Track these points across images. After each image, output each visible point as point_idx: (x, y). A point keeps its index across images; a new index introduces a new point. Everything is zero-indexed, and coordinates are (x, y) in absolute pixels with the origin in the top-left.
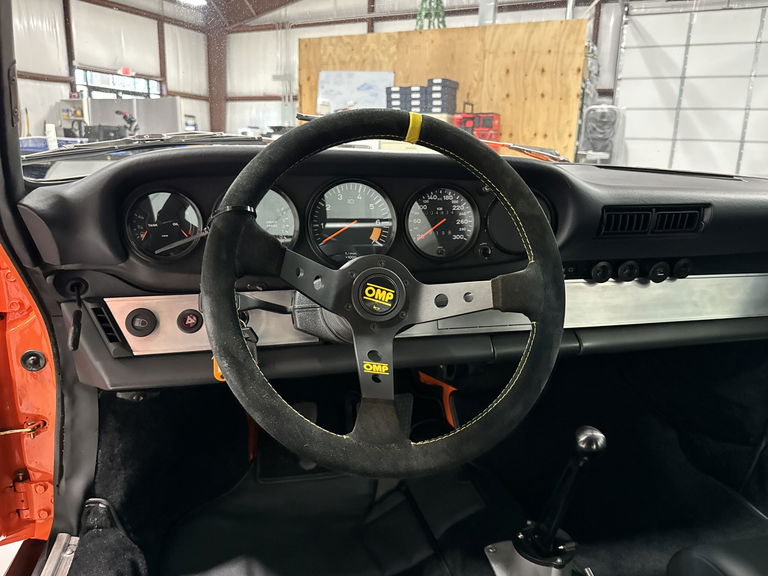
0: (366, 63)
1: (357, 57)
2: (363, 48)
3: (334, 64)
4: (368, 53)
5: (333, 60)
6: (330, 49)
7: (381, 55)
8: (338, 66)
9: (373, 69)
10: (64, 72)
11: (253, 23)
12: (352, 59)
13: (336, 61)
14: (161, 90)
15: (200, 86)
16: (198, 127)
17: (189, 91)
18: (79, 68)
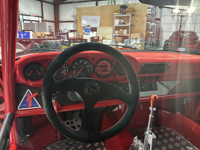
2: (93, 10)
6: (84, 10)
7: (97, 12)
8: (86, 14)
9: (95, 15)
11: (66, 2)
12: (90, 13)
14: (42, 20)
15: (52, 19)
16: (52, 29)
17: (49, 20)
18: (21, 15)
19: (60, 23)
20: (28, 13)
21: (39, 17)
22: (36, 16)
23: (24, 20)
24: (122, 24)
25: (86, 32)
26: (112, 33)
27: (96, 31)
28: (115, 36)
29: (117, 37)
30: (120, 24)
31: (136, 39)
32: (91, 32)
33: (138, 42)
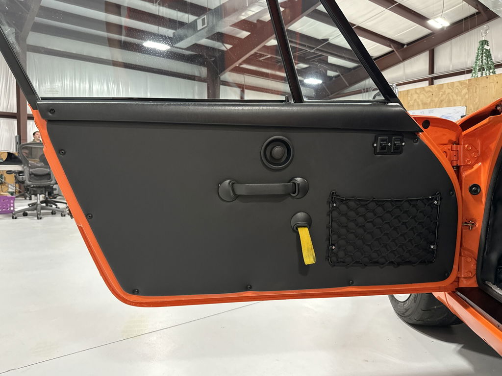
0: (443, 102)
1: (436, 100)
2: (441, 93)
3: (418, 105)
4: (444, 96)
5: (418, 103)
6: (415, 96)
7: (455, 96)
8: (421, 106)
9: (449, 105)
11: (346, 91)
12: (432, 100)
13: (420, 103)
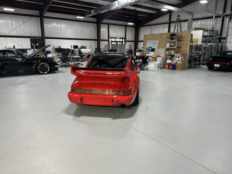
0: (155, 39)
10: (107, 39)
14: (125, 41)
15: (133, 39)
16: (132, 48)
17: (131, 40)
18: (110, 38)
19: (139, 42)
20: (115, 37)
21: (122, 39)
22: (121, 38)
23: (112, 42)
24: (171, 47)
25: (148, 51)
26: (164, 53)
27: (154, 51)
28: (166, 55)
29: (167, 56)
30: (170, 46)
31: (178, 57)
32: (151, 52)
33: (180, 59)
